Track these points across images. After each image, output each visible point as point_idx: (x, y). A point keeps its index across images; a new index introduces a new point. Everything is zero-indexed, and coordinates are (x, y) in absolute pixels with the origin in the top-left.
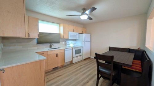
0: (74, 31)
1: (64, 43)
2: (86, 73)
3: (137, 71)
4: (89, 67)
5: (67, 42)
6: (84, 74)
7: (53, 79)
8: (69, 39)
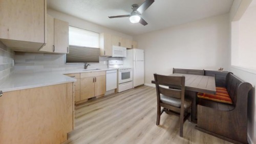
0: (120, 45)
1: (105, 62)
2: (138, 105)
3: (224, 101)
4: (142, 98)
5: (110, 61)
6: (136, 107)
7: (88, 113)
8: (113, 56)
